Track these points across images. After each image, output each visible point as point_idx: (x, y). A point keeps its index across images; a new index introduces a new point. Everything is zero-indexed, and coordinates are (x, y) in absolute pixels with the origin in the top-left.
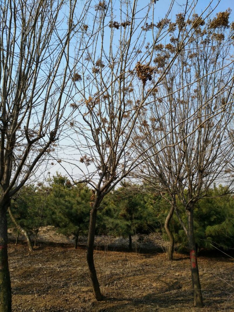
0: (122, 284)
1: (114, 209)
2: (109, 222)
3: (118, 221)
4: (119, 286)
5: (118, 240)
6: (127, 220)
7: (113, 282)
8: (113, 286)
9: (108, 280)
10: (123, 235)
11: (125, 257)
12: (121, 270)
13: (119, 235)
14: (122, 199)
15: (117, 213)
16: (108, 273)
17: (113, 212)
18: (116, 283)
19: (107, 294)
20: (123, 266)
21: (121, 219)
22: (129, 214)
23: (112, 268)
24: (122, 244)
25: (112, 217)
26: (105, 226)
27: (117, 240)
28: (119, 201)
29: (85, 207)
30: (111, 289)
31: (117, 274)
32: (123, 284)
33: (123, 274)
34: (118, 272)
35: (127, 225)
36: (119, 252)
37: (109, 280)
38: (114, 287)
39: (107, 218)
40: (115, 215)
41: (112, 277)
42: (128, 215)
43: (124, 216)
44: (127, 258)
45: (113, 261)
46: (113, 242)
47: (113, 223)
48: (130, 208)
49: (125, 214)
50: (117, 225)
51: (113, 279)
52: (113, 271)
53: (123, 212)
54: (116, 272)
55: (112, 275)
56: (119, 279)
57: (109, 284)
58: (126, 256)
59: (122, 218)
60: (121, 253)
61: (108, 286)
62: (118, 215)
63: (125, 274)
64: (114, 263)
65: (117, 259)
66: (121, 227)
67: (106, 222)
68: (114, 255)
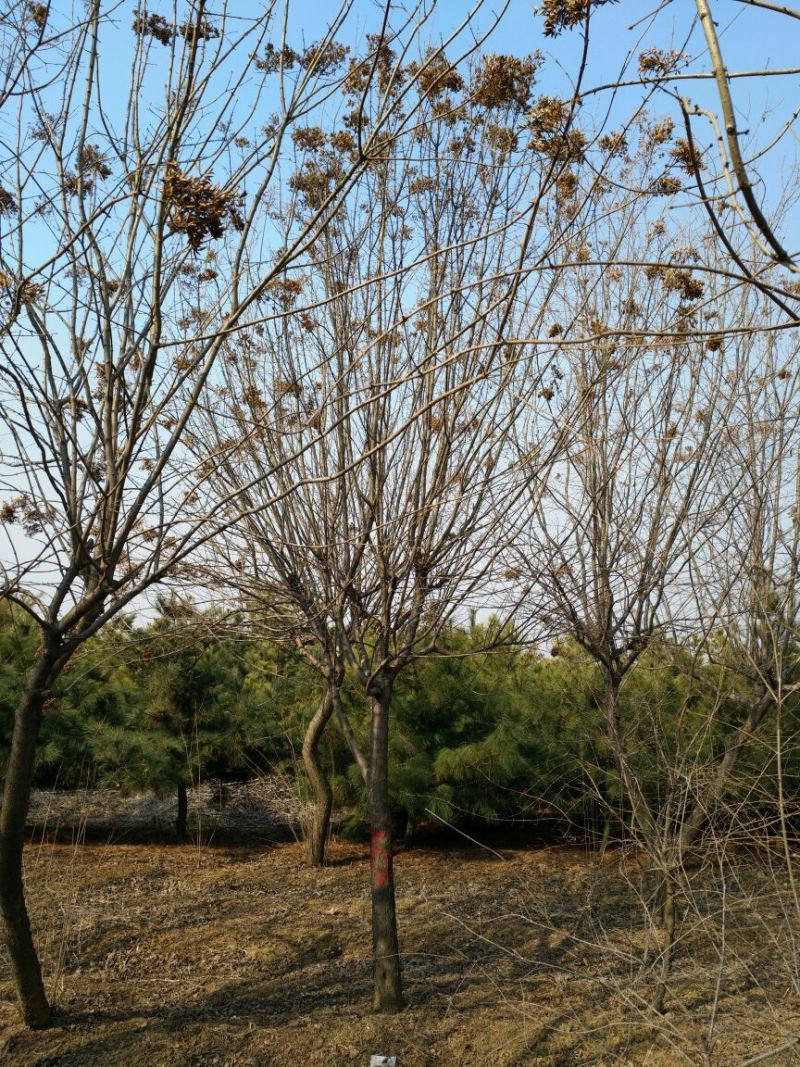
0: (134, 960)
1: (127, 696)
2: (104, 740)
3: (139, 739)
4: (123, 966)
5: (140, 804)
6: (175, 733)
7: (102, 957)
8: (102, 968)
9: (84, 949)
10: (155, 785)
11: (157, 863)
12: (139, 910)
13: (141, 786)
14: (160, 660)
15: (136, 711)
16: (86, 923)
17: (124, 707)
18: (115, 959)
19: (72, 1002)
20: (146, 895)
21: (151, 730)
22: (183, 711)
23: (103, 905)
24: (154, 818)
25: (116, 721)
26: (90, 756)
27: (137, 803)
28: (148, 669)
29: (14, 688)
30: (92, 981)
31: (119, 927)
32: (139, 961)
33: (143, 923)
34: (124, 918)
35: (173, 751)
36: (139, 847)
37: (89, 950)
38: (103, 974)
39: (99, 726)
40: (131, 716)
41: (100, 939)
42: (180, 717)
43: (164, 719)
44: (167, 867)
45: (113, 881)
46: (121, 810)
47: (117, 744)
48: (186, 690)
49: (165, 712)
50: (135, 750)
51: (105, 945)
52: (108, 917)
53: (159, 705)
54: (119, 920)
55: (102, 929)
56: (126, 943)
57: (85, 965)
58: (162, 861)
59: (158, 725)
60: (146, 850)
61: (82, 972)
62: (140, 716)
63: (151, 925)
64: (113, 888)
65: (128, 871)
66: (148, 759)
67: (92, 741)
68: (116, 857)
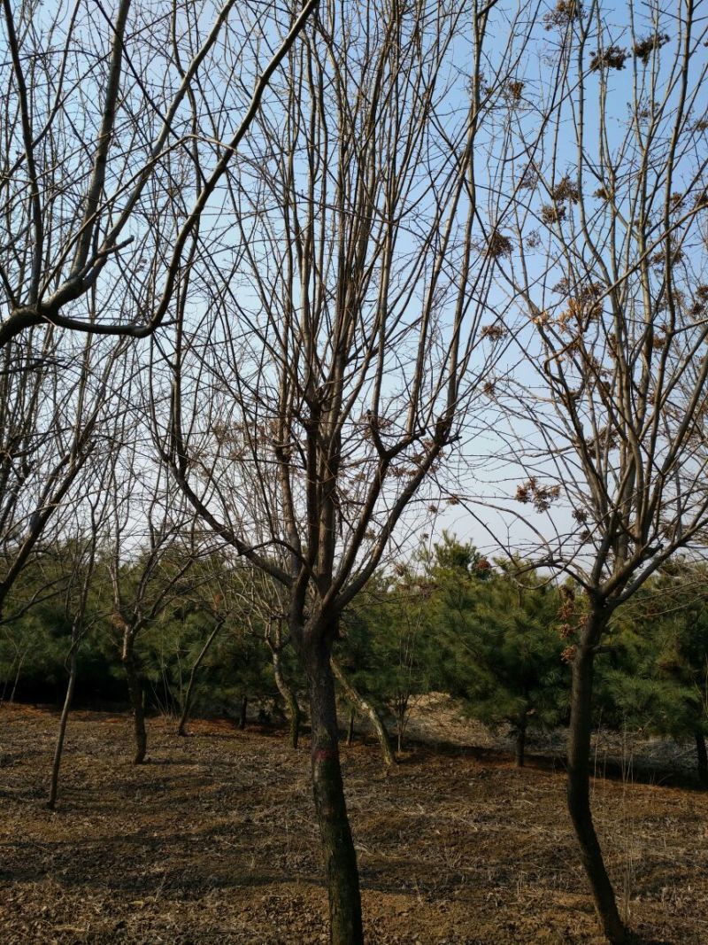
0: (688, 899)
1: (638, 648)
2: (625, 688)
3: (654, 687)
4: (679, 903)
5: (655, 747)
6: (687, 683)
7: (655, 890)
8: (660, 901)
9: (638, 878)
10: (675, 733)
11: (686, 808)
12: (682, 851)
13: (662, 731)
14: (664, 615)
15: (647, 660)
16: (635, 854)
17: (636, 658)
18: (669, 894)
19: (641, 927)
20: (684, 836)
21: (663, 679)
22: (691, 662)
23: (646, 840)
24: (671, 762)
25: (630, 671)
26: (611, 701)
27: (651, 745)
28: (653, 623)
29: (542, 640)
30: (653, 910)
31: (666, 864)
32: (694, 901)
33: (689, 865)
34: (669, 857)
35: (689, 701)
36: (665, 789)
37: (643, 880)
38: (662, 906)
39: (616, 674)
40: (643, 667)
41: (650, 873)
42: (688, 668)
43: (674, 671)
44: (697, 812)
45: (649, 818)
46: (638, 751)
47: (637, 690)
48: (692, 642)
49: (675, 663)
50: (653, 697)
51: (657, 879)
52: (653, 852)
53: (668, 656)
54: (665, 857)
55: (649, 865)
56: (678, 880)
57: (644, 895)
58: (691, 805)
59: (667, 675)
60: (673, 793)
61: (641, 900)
62: (651, 667)
63: (697, 868)
64: (650, 824)
65: (660, 811)
66: (666, 706)
67: (612, 688)
68: (648, 796)
